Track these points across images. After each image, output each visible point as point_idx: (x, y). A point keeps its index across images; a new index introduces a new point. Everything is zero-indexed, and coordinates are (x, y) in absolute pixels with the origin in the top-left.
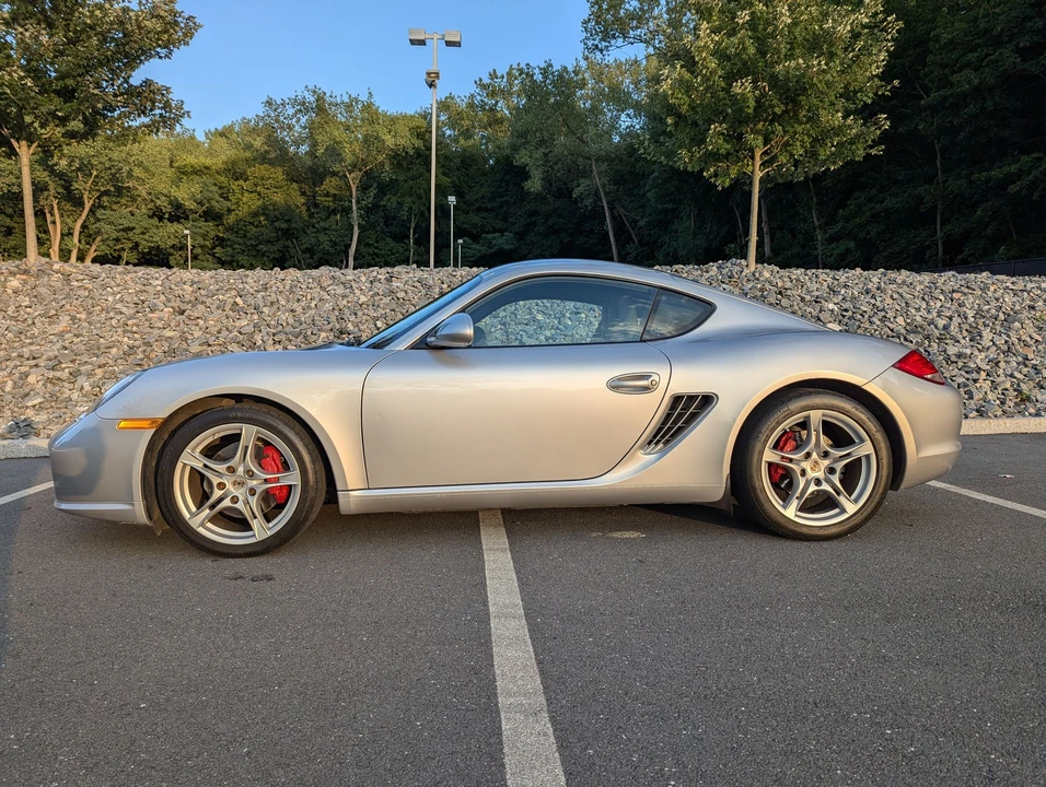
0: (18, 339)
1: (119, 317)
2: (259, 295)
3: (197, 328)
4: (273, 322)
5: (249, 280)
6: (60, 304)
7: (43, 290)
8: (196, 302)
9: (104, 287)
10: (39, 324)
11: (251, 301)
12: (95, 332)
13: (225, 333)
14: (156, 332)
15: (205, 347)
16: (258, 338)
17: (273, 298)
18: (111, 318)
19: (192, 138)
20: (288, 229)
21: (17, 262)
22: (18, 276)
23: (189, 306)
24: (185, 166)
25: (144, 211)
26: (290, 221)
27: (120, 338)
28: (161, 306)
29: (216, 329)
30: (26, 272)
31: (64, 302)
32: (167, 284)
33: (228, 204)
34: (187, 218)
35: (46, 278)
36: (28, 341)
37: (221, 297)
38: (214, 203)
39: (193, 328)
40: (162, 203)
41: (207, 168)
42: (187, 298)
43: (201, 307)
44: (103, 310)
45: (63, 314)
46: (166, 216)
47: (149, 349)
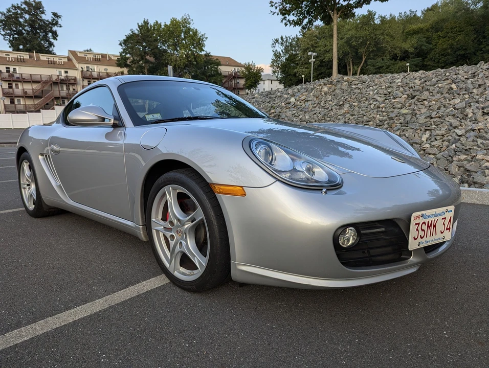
0: (323, 118)
1: (375, 103)
2: (469, 81)
3: (423, 107)
4: (481, 99)
5: (461, 72)
6: (346, 98)
7: (337, 91)
8: (423, 89)
9: (368, 86)
10: (334, 110)
11: (462, 85)
12: (362, 112)
13: (443, 109)
14: (396, 111)
15: (428, 119)
16: (469, 111)
17: (481, 82)
18: (371, 104)
19: (415, 15)
20: (464, 54)
21: (328, 79)
22: (327, 85)
23: (418, 93)
24: (410, 31)
25: (388, 57)
26: (466, 49)
27: (375, 116)
28: (400, 94)
29: (437, 107)
30: (331, 83)
31: (347, 97)
32: (405, 81)
33: (431, 46)
34: (409, 58)
35: (340, 85)
36: (329, 119)
37: (440, 85)
38: (423, 47)
39: (420, 106)
40: (397, 51)
41: (422, 29)
42: (417, 87)
43: (426, 93)
44: (367, 99)
45: (346, 104)
46: (399, 58)
47: (392, 121)
